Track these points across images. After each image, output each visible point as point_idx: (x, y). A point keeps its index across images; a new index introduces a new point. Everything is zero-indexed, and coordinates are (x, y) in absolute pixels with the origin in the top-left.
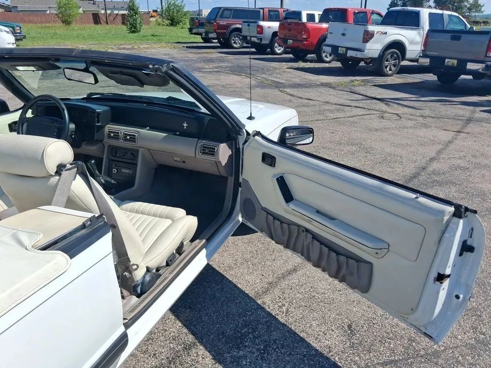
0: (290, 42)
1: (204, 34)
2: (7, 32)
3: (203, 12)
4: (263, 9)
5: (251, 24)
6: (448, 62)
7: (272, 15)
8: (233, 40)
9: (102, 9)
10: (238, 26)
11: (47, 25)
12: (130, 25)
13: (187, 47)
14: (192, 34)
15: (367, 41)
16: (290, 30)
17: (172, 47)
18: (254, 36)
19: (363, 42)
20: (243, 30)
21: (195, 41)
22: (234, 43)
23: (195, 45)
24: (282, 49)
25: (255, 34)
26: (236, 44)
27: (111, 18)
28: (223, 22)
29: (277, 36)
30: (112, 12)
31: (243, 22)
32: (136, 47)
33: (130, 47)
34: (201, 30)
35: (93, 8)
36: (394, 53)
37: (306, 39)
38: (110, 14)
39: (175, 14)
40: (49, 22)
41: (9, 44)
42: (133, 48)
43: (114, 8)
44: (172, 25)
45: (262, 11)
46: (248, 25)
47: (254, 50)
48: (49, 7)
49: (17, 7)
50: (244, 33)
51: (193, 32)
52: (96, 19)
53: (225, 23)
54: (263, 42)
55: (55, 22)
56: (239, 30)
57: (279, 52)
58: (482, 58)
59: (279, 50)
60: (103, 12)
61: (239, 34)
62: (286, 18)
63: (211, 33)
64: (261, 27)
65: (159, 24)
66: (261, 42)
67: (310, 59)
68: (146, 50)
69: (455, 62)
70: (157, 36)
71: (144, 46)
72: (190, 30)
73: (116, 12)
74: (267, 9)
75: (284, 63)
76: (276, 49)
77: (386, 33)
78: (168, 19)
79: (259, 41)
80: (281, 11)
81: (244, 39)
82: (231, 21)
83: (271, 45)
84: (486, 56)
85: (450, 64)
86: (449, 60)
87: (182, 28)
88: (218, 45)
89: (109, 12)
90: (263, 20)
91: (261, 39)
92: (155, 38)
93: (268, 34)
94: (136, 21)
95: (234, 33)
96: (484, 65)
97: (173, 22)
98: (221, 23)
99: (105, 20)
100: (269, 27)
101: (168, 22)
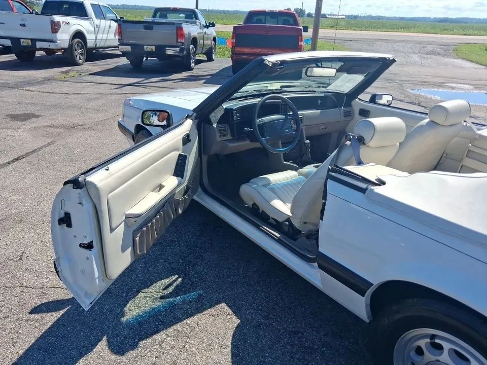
6: (147, 48)
15: (57, 32)
19: (53, 32)
36: (78, 42)
58: (175, 44)
69: (153, 48)
77: (68, 23)
84: (177, 42)
85: (149, 50)
86: (147, 46)
96: (178, 49)
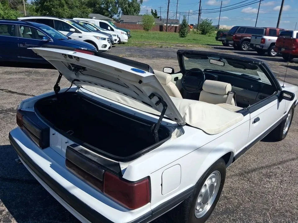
0: (283, 50)
1: (225, 41)
2: (126, 34)
3: (220, 26)
4: (266, 28)
5: (258, 37)
7: (272, 32)
8: (243, 46)
9: (165, 23)
10: (248, 38)
11: (136, 30)
12: (181, 33)
13: (214, 48)
14: (217, 40)
16: (284, 43)
17: (205, 47)
18: (259, 44)
20: (251, 40)
21: (218, 44)
22: (243, 48)
23: (218, 47)
24: (276, 53)
25: (259, 43)
26: (245, 48)
27: (169, 28)
28: (239, 35)
29: (275, 45)
30: (171, 25)
31: (252, 36)
32: (185, 46)
33: (182, 45)
34: (224, 39)
35: (160, 23)
37: (294, 49)
38: (169, 26)
39: (206, 28)
40: (137, 29)
41: (125, 40)
42: (184, 46)
43: (172, 23)
44: (202, 34)
45: (265, 29)
46: (256, 38)
47: (256, 52)
48: (138, 21)
49: (123, 20)
50: (252, 42)
51: (218, 39)
52: (161, 28)
53: (240, 35)
54: (264, 48)
55: (140, 29)
56: (249, 40)
57: (273, 55)
59: (273, 53)
60: (165, 25)
61: (247, 43)
62: (281, 35)
63: (230, 41)
64: (264, 40)
65: (195, 33)
66: (263, 48)
67: (295, 61)
68: (192, 48)
70: (195, 40)
71: (190, 45)
72: (217, 38)
73: (172, 25)
74: (269, 29)
75: (277, 62)
76: (272, 53)
78: (201, 30)
79: (261, 48)
80: (278, 30)
81: (252, 46)
82: (244, 34)
83: (269, 50)
87: (209, 36)
88: (233, 48)
89: (168, 25)
90: (265, 35)
91: (263, 47)
92: (195, 41)
93: (268, 44)
94: (185, 31)
95: (245, 42)
97: (204, 32)
98: (238, 35)
99: (166, 29)
100: (270, 40)
101: (200, 32)
